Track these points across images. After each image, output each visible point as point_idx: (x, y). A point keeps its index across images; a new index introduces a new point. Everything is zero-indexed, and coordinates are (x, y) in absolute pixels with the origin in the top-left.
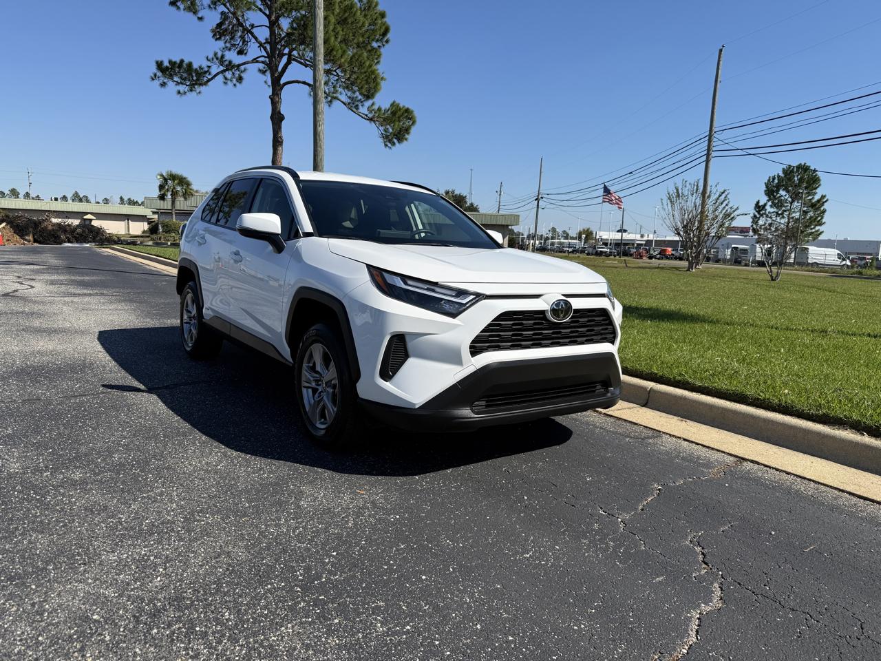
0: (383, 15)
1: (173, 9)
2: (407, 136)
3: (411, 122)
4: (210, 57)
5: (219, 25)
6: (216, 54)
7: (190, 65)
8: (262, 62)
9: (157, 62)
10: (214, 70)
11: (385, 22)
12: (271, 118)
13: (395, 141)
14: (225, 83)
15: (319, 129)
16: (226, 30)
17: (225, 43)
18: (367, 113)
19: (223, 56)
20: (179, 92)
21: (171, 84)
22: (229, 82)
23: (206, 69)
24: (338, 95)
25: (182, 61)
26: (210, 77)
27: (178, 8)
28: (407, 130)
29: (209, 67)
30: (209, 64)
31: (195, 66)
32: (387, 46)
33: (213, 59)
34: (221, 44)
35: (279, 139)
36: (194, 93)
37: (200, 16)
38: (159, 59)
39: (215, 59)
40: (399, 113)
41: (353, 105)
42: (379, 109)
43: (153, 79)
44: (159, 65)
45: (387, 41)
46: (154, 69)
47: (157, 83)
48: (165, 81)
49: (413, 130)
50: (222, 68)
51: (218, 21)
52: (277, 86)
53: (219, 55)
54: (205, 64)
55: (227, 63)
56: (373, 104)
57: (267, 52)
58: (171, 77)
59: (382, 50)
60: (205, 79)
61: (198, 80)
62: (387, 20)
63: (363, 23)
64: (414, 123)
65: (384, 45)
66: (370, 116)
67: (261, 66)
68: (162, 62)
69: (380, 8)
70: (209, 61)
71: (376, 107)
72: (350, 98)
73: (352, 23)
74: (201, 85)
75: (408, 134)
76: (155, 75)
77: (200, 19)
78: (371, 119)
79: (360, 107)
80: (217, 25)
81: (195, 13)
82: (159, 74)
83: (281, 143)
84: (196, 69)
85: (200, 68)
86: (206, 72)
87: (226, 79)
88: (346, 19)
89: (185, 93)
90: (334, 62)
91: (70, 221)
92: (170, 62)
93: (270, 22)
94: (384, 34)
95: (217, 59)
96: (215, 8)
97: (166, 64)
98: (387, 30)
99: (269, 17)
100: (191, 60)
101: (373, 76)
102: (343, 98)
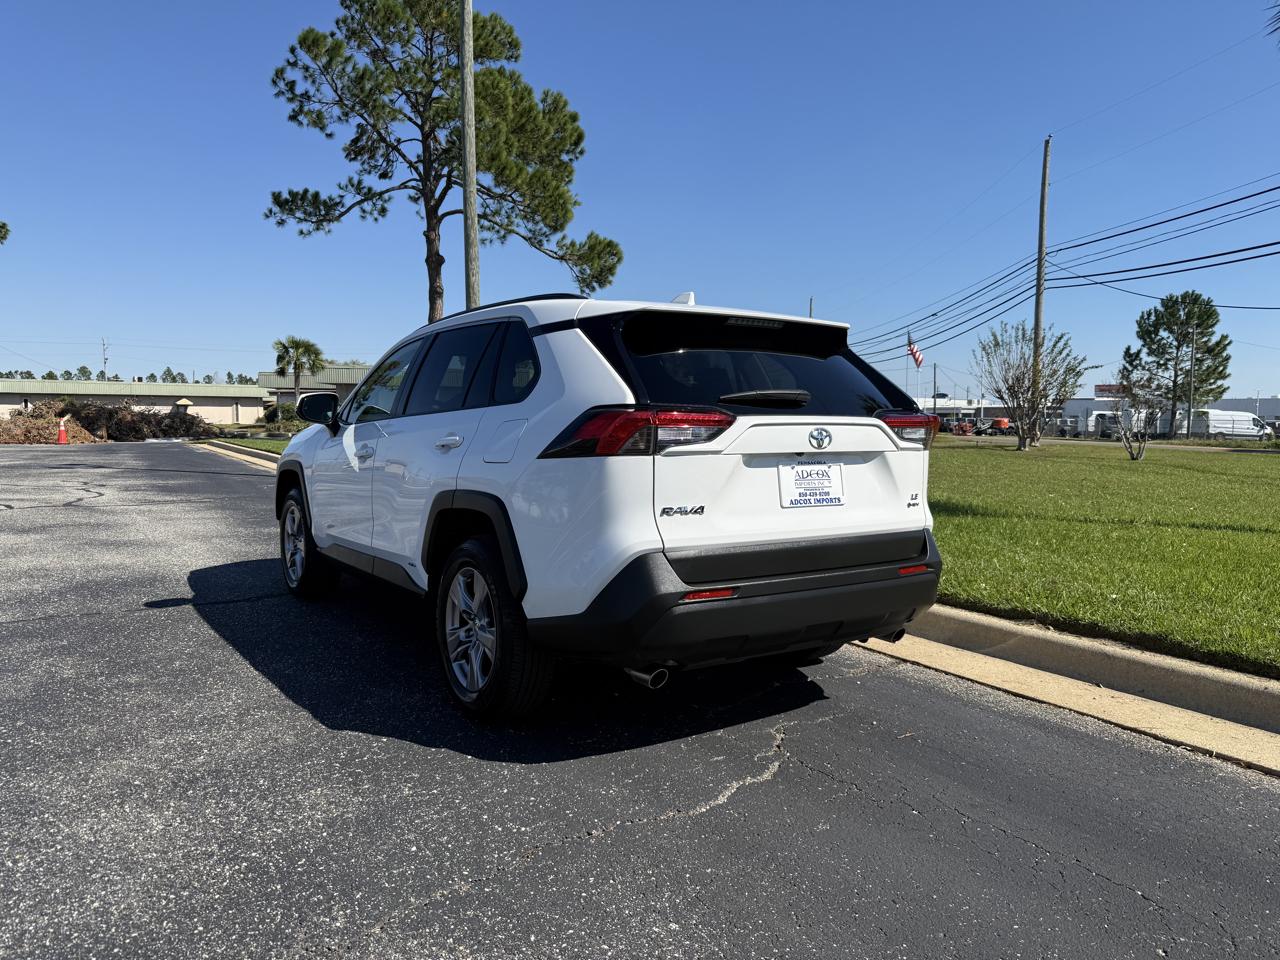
0: (574, 118)
1: (294, 125)
2: (611, 278)
3: (616, 259)
4: (343, 184)
5: (355, 141)
6: (350, 180)
7: (316, 195)
8: (413, 187)
9: (274, 194)
10: (349, 200)
11: (578, 127)
12: (427, 261)
13: (595, 284)
14: (363, 217)
15: (473, 279)
16: (363, 148)
17: (363, 163)
18: (556, 250)
19: (360, 182)
20: (301, 232)
21: (291, 222)
22: (368, 216)
23: (338, 200)
24: (514, 228)
25: (306, 191)
26: (343, 210)
27: (301, 123)
28: (611, 270)
29: (342, 197)
30: (342, 192)
31: (324, 196)
32: (581, 158)
33: (347, 186)
34: (357, 165)
35: (438, 289)
36: (321, 232)
37: (328, 132)
38: (277, 190)
39: (350, 187)
40: (599, 248)
41: (535, 241)
42: (573, 244)
43: (267, 216)
44: (277, 198)
45: (581, 153)
46: (269, 203)
47: (273, 220)
48: (284, 217)
49: (619, 269)
50: (359, 198)
51: (354, 137)
52: (433, 219)
53: (355, 182)
54: (335, 193)
55: (366, 190)
56: (564, 238)
57: (419, 174)
58: (291, 212)
59: (575, 164)
60: (337, 213)
61: (327, 214)
62: (581, 124)
63: (547, 130)
64: (619, 260)
65: (577, 158)
66: (561, 253)
67: (412, 192)
68: (280, 193)
69: (570, 109)
70: (341, 188)
71: (568, 241)
72: (530, 231)
73: (532, 131)
74: (330, 221)
75: (612, 275)
76: (271, 211)
77: (330, 136)
78: (562, 258)
79: (545, 242)
80: (353, 141)
81: (322, 129)
82: (276, 209)
83: (440, 295)
84: (325, 201)
85: (330, 199)
86: (337, 204)
87: (364, 211)
88: (523, 125)
89: (310, 233)
90: (507, 183)
91: (156, 409)
92: (291, 193)
93: (423, 134)
94: (577, 143)
95: (353, 186)
96: (347, 121)
97: (285, 195)
98: (580, 138)
99: (421, 128)
100: (317, 189)
101: (561, 201)
102: (523, 231)
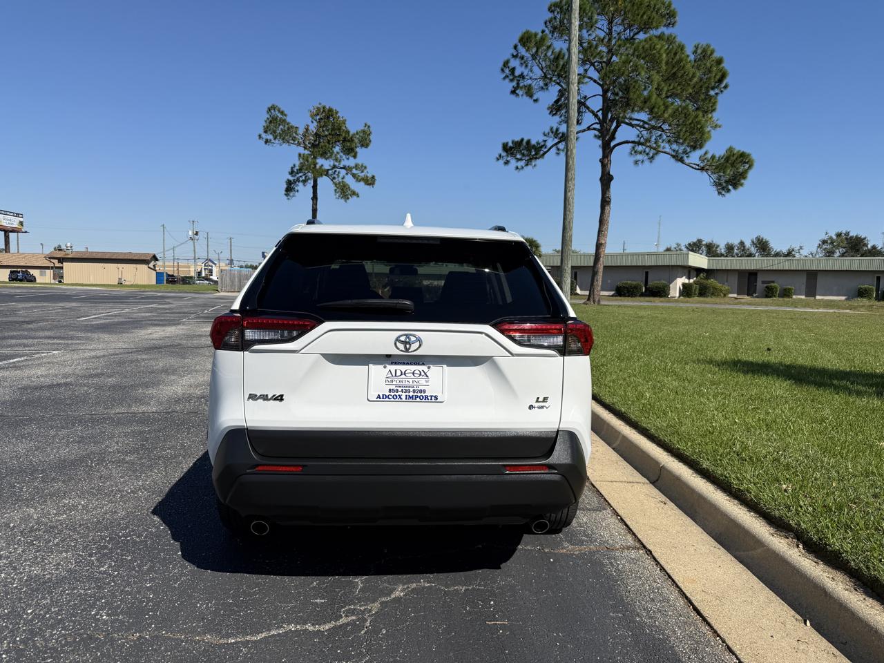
0: (719, 61)
1: (513, 97)
2: (742, 181)
3: (747, 166)
4: (546, 132)
5: (557, 102)
6: (552, 129)
7: (528, 142)
8: (594, 129)
9: (504, 144)
10: (550, 143)
11: (723, 68)
12: (601, 179)
13: (730, 187)
14: (558, 154)
16: (561, 105)
17: (561, 116)
18: (698, 162)
19: (557, 130)
20: (517, 168)
21: (513, 162)
22: (561, 152)
23: (542, 144)
24: (661, 149)
25: (522, 140)
26: (545, 150)
27: (518, 95)
28: (743, 175)
29: (545, 141)
30: (545, 138)
31: (533, 142)
32: (725, 92)
33: (548, 133)
34: (557, 118)
35: (607, 199)
36: (530, 167)
37: (535, 98)
38: (505, 141)
39: (551, 134)
40: (733, 159)
41: (678, 158)
42: (713, 157)
43: (498, 159)
44: (505, 147)
45: (726, 87)
46: (500, 150)
47: (501, 162)
48: (508, 159)
49: (750, 174)
50: (556, 140)
51: (556, 99)
52: (607, 149)
53: (554, 130)
54: (540, 138)
55: (561, 135)
56: (706, 153)
57: (599, 119)
58: (512, 154)
59: (720, 98)
60: (542, 152)
61: (536, 154)
62: (725, 65)
63: (694, 74)
64: (750, 167)
65: (722, 91)
66: (702, 165)
67: (597, 133)
68: (507, 143)
69: (716, 55)
70: (545, 135)
71: (709, 156)
72: (674, 151)
73: (682, 76)
74: (536, 158)
75: (745, 178)
76: (500, 156)
77: (536, 101)
78: (702, 169)
79: (685, 158)
80: (555, 102)
81: (531, 96)
82: (504, 154)
83: (609, 203)
84: (534, 145)
85: (538, 143)
86: (542, 146)
87: (558, 149)
88: (675, 73)
89: (522, 168)
90: (657, 118)
92: (513, 142)
93: (603, 91)
94: (720, 81)
95: (552, 133)
96: (547, 89)
97: (510, 144)
98: (723, 76)
99: (602, 86)
100: (529, 138)
101: (699, 126)
102: (668, 150)
